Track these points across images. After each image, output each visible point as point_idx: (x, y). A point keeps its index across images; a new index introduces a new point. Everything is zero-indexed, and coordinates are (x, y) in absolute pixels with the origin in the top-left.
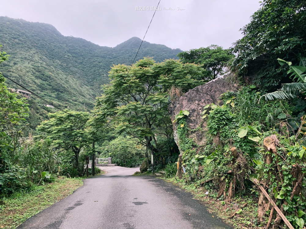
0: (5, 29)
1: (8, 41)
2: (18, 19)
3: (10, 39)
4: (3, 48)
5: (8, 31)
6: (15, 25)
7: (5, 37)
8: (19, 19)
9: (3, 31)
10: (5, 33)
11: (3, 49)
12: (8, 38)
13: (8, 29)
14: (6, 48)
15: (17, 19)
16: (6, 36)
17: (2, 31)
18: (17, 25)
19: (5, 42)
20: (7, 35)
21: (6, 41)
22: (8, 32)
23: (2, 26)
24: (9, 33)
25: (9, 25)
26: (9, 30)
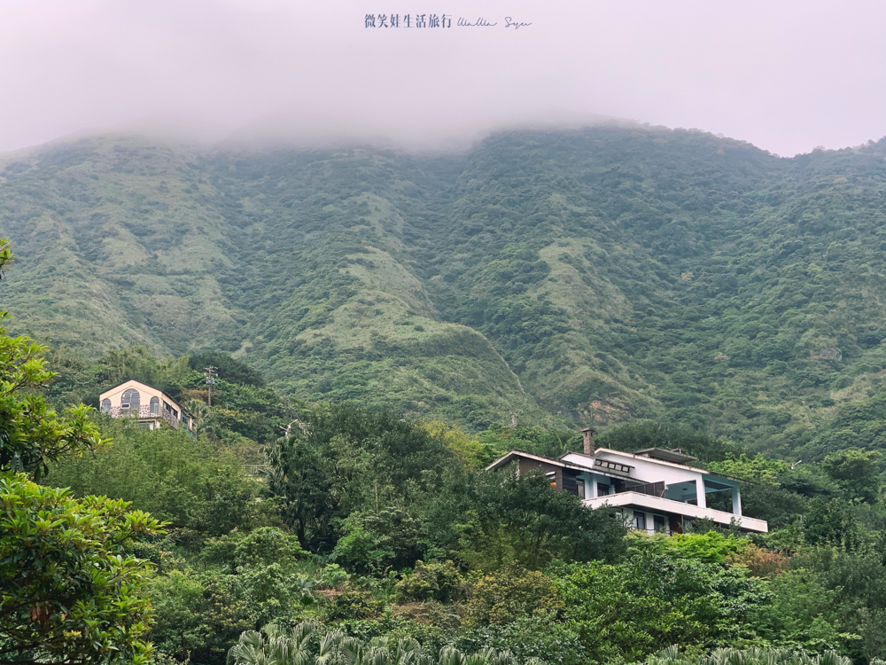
0: (840, 212)
1: (871, 272)
2: (870, 142)
3: (877, 257)
4: (862, 309)
5: (858, 217)
6: (869, 180)
7: (854, 256)
8: (876, 141)
9: (838, 224)
10: (848, 234)
11: (862, 315)
12: (869, 252)
13: (850, 208)
14: (874, 305)
15: (866, 143)
16: (854, 246)
17: (833, 229)
18: (878, 177)
19: (863, 279)
20: (858, 242)
21: (865, 270)
22: (859, 225)
23: (822, 201)
24: (861, 230)
25: (848, 188)
26: (858, 212)
